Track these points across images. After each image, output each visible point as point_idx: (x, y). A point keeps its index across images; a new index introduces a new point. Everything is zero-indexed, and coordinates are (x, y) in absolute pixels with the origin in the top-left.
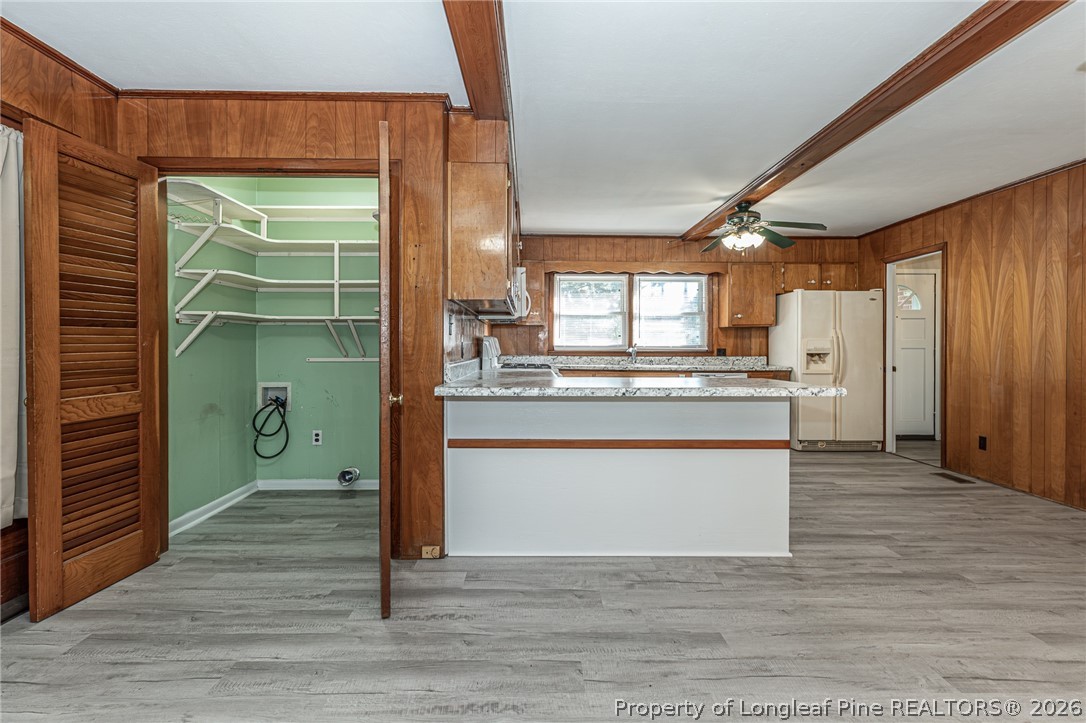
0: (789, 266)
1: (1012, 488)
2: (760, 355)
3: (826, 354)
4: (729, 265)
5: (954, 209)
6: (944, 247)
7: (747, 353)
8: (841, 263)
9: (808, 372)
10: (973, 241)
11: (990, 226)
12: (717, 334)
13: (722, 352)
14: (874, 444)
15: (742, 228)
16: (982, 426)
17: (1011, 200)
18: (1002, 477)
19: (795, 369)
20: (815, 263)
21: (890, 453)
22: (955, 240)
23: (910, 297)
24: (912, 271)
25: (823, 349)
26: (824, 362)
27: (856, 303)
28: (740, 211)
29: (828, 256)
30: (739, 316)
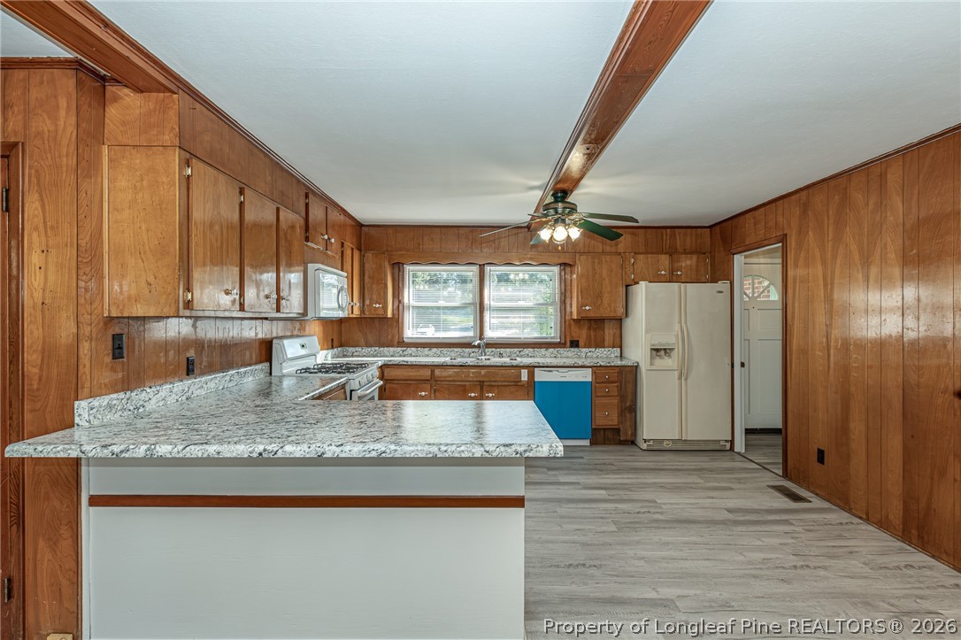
0: (639, 256)
1: (850, 511)
2: (614, 347)
3: (672, 350)
4: (577, 255)
5: (793, 197)
6: (783, 239)
7: (600, 344)
8: (692, 253)
9: (653, 368)
10: (810, 233)
11: (826, 218)
12: (570, 325)
13: (575, 344)
14: (722, 443)
15: (560, 221)
16: (820, 437)
17: (846, 188)
18: (840, 497)
19: (640, 364)
20: (666, 253)
21: (739, 453)
22: (794, 232)
23: (768, 286)
24: (769, 261)
25: (669, 344)
26: (670, 356)
27: (702, 295)
28: (556, 201)
29: (678, 247)
30: (587, 308)
